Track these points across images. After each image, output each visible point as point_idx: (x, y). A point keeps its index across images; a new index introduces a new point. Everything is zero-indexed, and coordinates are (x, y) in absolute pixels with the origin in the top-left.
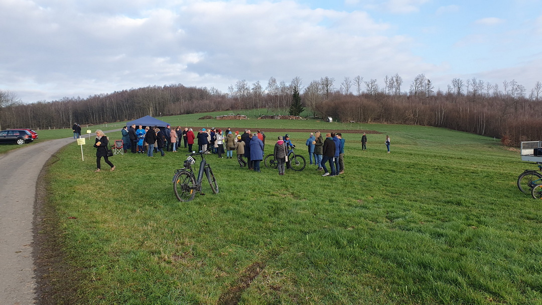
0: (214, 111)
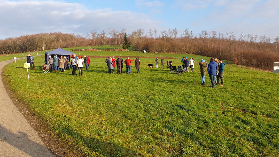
0: (79, 46)
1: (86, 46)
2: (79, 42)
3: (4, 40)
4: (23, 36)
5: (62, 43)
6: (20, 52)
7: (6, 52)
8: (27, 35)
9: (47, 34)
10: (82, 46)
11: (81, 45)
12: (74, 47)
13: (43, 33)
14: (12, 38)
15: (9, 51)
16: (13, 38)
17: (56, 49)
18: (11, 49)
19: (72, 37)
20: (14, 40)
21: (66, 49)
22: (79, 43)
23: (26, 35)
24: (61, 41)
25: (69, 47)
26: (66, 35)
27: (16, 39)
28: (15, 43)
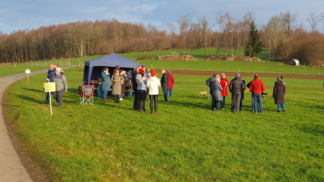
0: (152, 50)
1: (167, 49)
2: (153, 41)
3: (9, 34)
4: (45, 27)
5: (118, 41)
6: (36, 59)
7: (11, 59)
8: (52, 25)
9: (90, 23)
10: (158, 49)
11: (156, 47)
12: (142, 51)
13: (82, 21)
14: (24, 32)
15: (17, 56)
16: (26, 32)
17: (105, 54)
18: (22, 53)
19: (138, 30)
20: (28, 34)
21: (125, 54)
22: (151, 44)
23: (50, 26)
24: (116, 38)
25: (132, 51)
26: (126, 27)
27: (31, 32)
28: (28, 41)
